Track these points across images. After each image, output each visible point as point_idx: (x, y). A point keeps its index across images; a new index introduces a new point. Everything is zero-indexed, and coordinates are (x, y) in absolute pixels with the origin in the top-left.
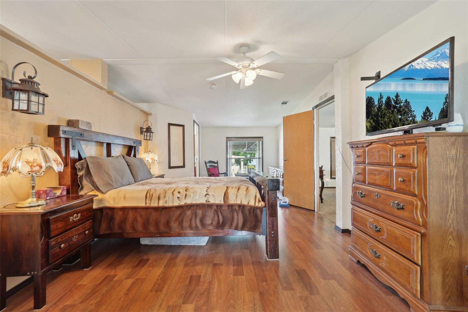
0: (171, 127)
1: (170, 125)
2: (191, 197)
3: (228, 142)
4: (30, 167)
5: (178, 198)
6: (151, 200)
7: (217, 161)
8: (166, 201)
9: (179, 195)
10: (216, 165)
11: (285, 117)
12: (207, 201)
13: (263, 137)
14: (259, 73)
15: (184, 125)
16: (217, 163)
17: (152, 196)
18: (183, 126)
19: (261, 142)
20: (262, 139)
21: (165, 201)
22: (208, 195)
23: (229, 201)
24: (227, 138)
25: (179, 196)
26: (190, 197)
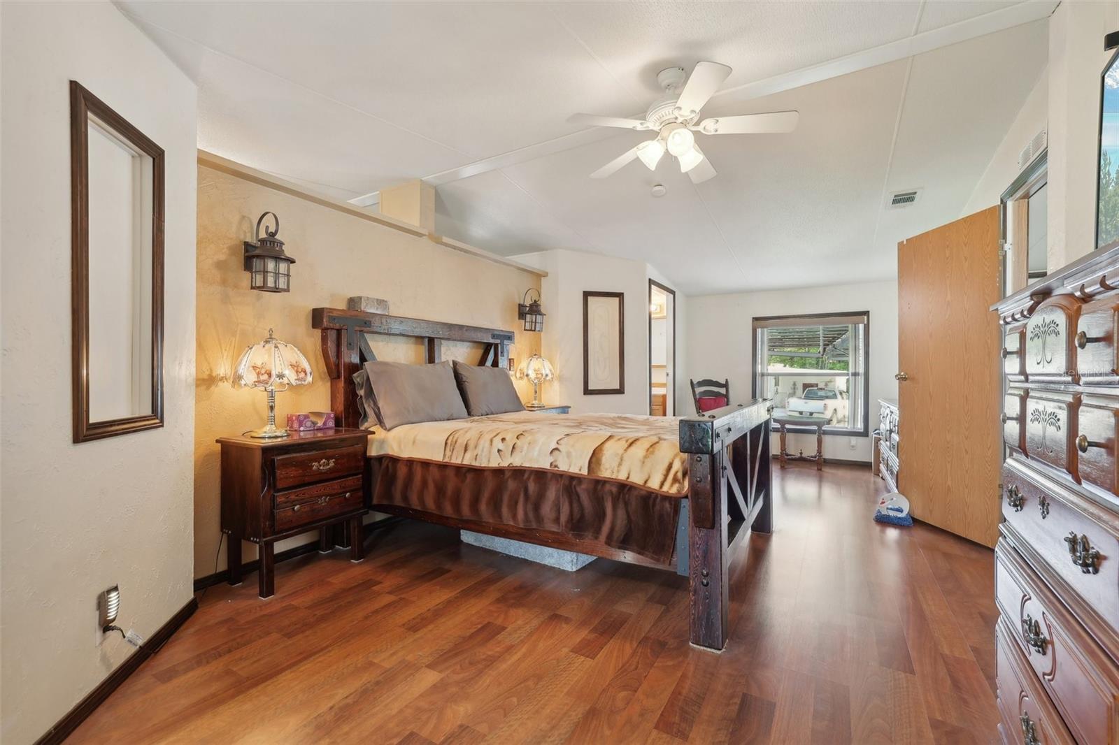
0: (590, 298)
1: (587, 294)
2: (523, 453)
3: (759, 331)
4: (256, 376)
5: (499, 451)
6: (453, 450)
7: (727, 380)
8: (476, 456)
9: (501, 446)
10: (723, 391)
11: (905, 242)
12: (554, 464)
13: (868, 312)
14: (716, 131)
15: (623, 294)
16: (726, 385)
17: (456, 442)
18: (620, 295)
19: (861, 327)
20: (866, 317)
21: (475, 454)
22: (556, 452)
23: (599, 469)
24: (755, 319)
25: (500, 448)
26: (521, 452)
